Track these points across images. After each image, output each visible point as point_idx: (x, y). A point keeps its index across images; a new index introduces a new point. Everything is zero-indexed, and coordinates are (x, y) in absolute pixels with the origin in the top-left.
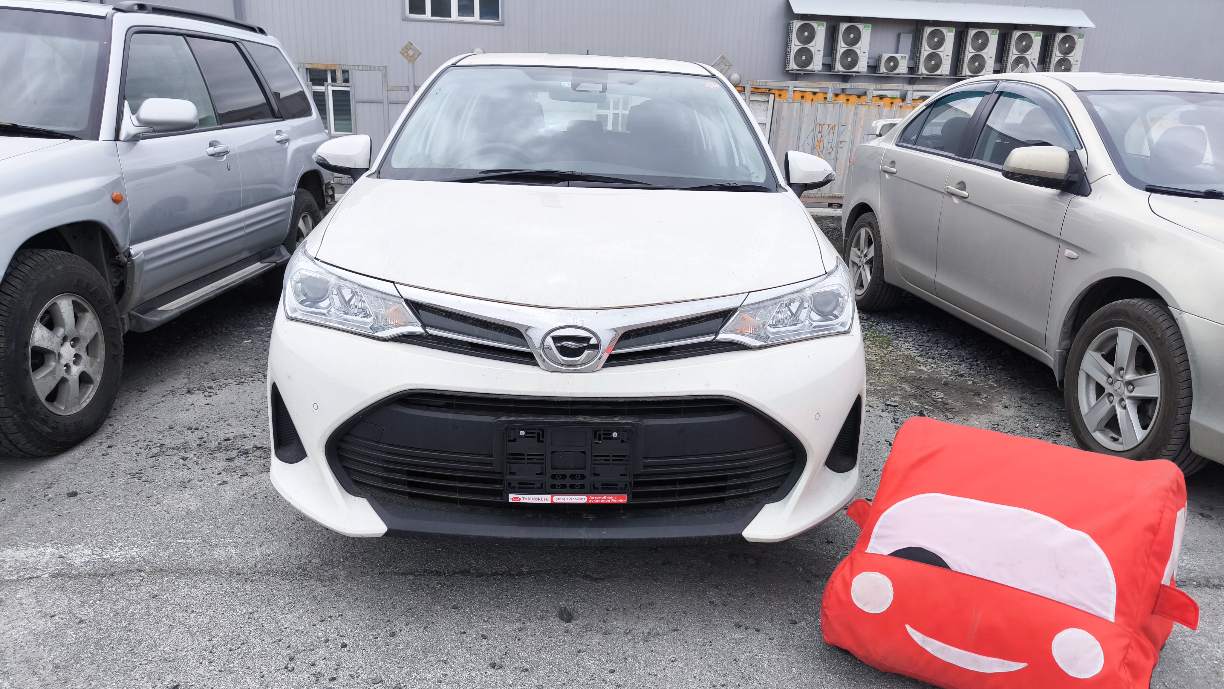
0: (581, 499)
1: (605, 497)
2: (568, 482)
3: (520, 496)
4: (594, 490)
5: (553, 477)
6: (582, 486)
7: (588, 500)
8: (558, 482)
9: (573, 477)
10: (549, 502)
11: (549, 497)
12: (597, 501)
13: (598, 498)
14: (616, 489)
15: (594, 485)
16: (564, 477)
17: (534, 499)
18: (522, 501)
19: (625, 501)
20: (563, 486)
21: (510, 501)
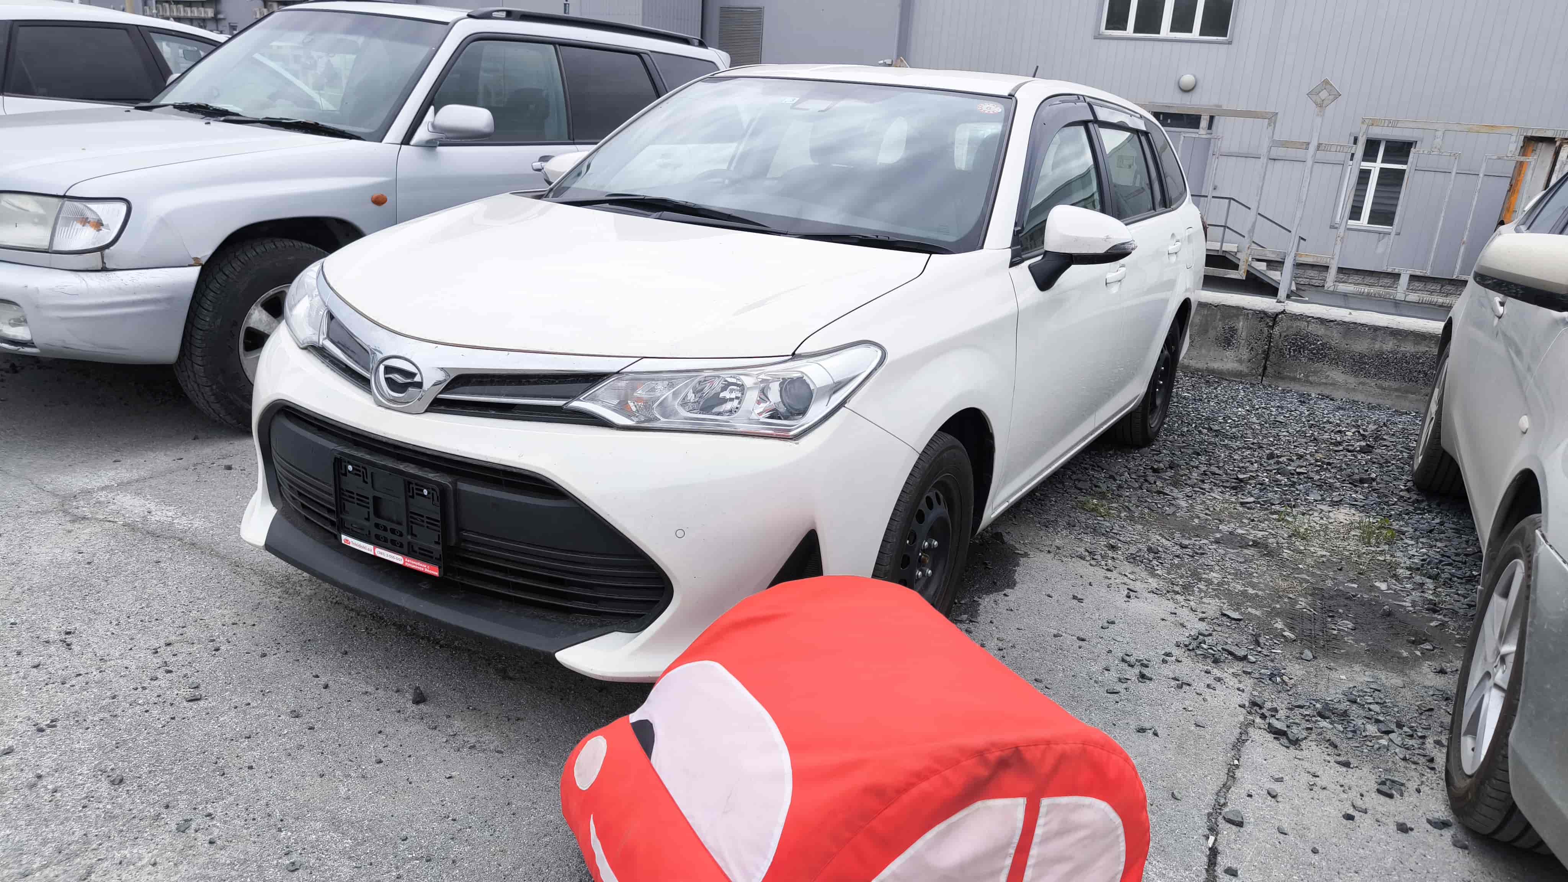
0: (397, 559)
1: (419, 564)
2: (389, 536)
3: (350, 539)
4: (409, 552)
5: (377, 526)
6: (401, 546)
7: (405, 562)
8: (381, 533)
9: (393, 531)
10: (372, 553)
11: (371, 547)
12: (413, 567)
13: (413, 562)
14: (432, 557)
15: (412, 546)
16: (385, 529)
17: (360, 546)
18: (351, 545)
19: (436, 574)
20: (386, 541)
21: (343, 542)
